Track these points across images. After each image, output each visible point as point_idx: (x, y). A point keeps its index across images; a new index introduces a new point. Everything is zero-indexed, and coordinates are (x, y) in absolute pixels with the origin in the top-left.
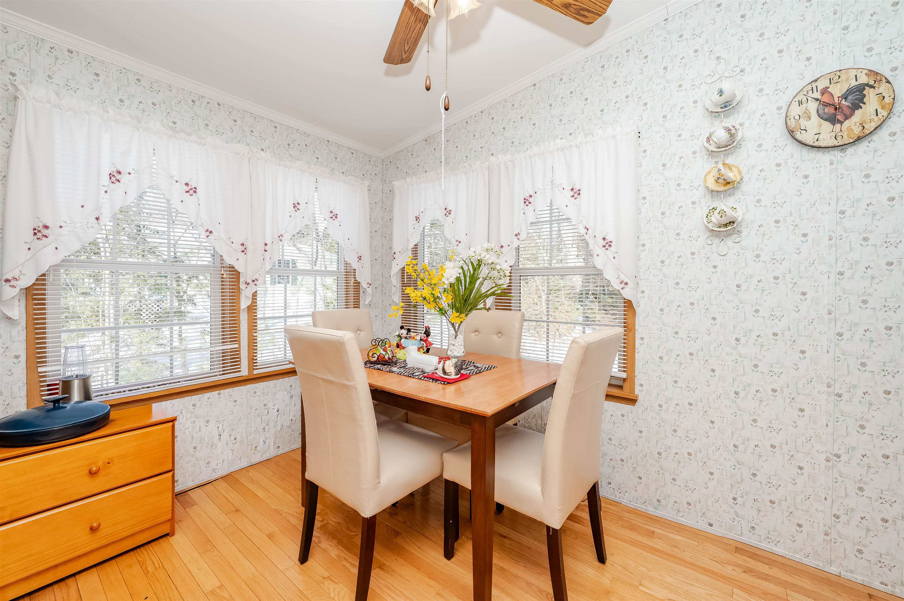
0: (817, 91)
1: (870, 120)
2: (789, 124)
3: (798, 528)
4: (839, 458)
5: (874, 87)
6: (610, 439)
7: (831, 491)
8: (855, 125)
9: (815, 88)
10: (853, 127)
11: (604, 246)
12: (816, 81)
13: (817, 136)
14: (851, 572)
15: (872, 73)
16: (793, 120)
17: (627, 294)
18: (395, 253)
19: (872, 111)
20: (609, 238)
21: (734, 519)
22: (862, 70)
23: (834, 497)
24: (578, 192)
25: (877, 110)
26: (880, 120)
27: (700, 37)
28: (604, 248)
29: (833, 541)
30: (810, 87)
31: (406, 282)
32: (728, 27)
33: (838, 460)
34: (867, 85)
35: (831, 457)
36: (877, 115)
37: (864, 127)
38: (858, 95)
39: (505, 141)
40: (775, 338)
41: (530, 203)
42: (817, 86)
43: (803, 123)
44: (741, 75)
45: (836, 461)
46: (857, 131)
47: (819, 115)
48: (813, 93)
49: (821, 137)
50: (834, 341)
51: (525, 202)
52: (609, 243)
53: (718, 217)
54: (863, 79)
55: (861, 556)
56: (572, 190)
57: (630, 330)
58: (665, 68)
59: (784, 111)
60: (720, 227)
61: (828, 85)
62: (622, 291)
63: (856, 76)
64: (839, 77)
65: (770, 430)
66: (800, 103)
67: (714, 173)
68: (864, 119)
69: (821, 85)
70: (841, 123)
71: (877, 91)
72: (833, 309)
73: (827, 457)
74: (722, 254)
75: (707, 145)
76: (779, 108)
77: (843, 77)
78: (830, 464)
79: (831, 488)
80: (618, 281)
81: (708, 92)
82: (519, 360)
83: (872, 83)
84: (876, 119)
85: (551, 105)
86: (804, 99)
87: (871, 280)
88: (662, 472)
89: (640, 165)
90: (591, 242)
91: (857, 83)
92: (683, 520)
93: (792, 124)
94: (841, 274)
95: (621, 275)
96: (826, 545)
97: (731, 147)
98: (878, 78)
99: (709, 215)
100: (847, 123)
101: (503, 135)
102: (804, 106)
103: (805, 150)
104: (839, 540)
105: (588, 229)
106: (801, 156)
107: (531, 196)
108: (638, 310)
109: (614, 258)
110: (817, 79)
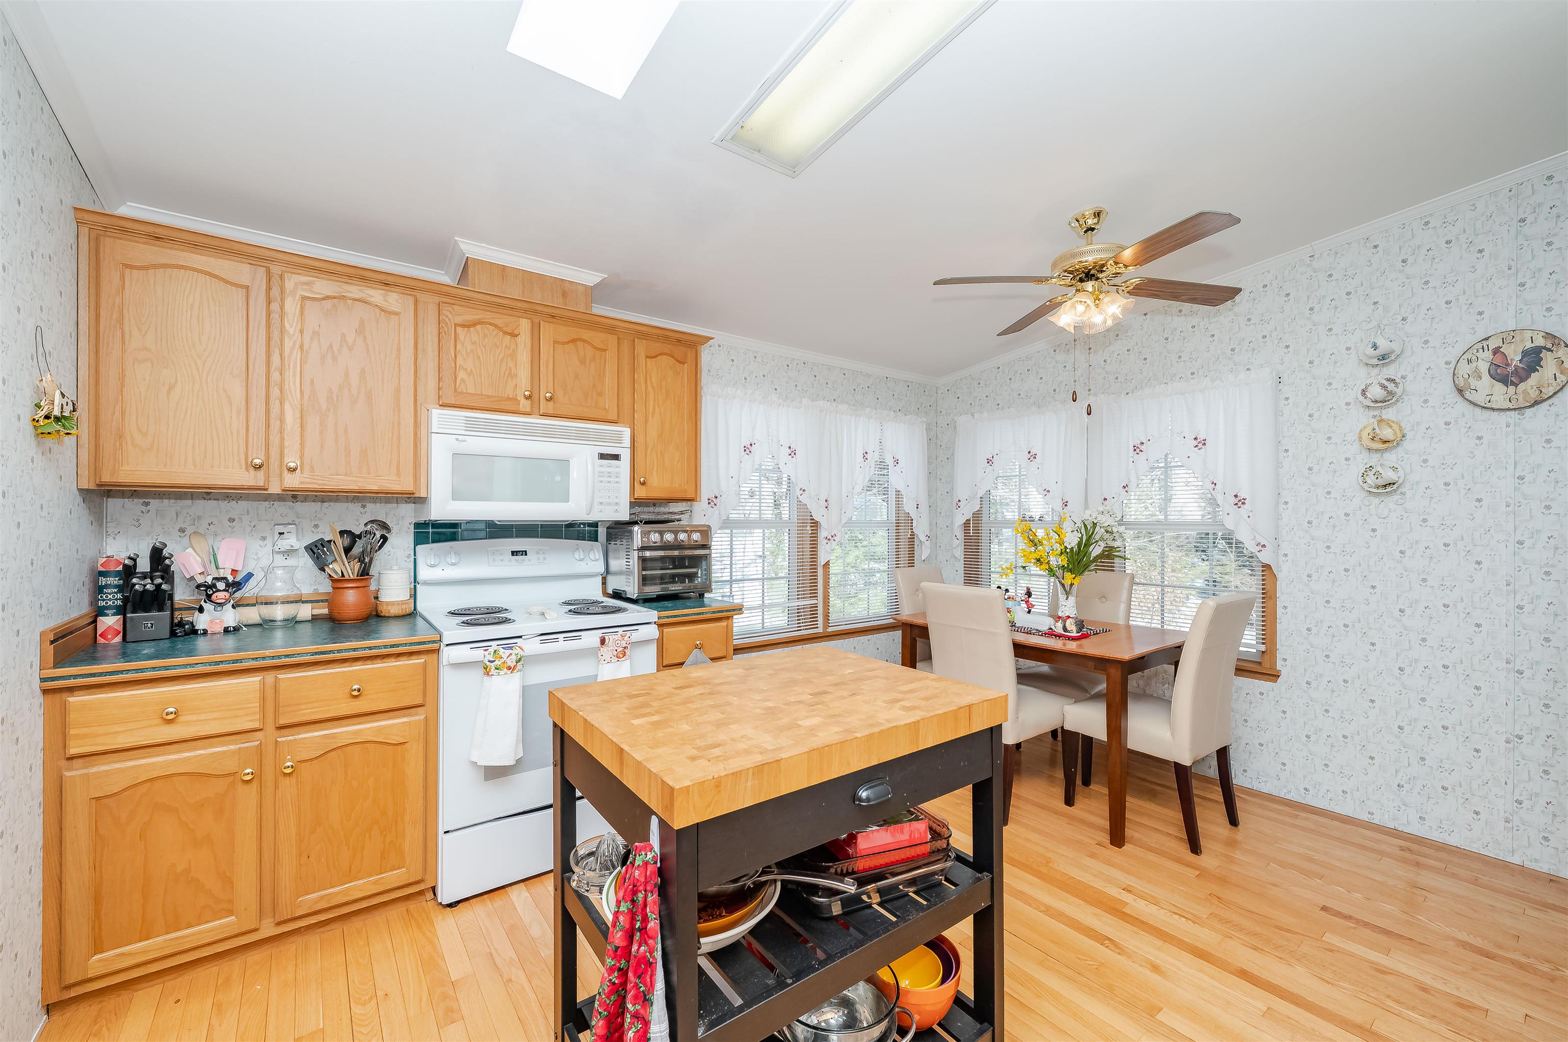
0: (1488, 350)
1: (1548, 384)
2: (1456, 382)
3: (1475, 816)
4: (1521, 739)
5: (1552, 351)
6: (1246, 721)
7: (1512, 775)
8: (1532, 388)
9: (1486, 347)
10: (1529, 391)
11: (1237, 504)
12: (1487, 339)
13: (1488, 398)
14: (1536, 861)
15: (1548, 335)
16: (1461, 378)
17: (1265, 557)
18: (959, 501)
19: (1550, 376)
20: (1242, 495)
21: (1400, 807)
22: (1538, 332)
23: (1515, 781)
24: (1203, 442)
25: (1555, 374)
26: (1559, 385)
27: (1353, 278)
28: (1236, 506)
29: (1515, 828)
30: (1480, 345)
31: (971, 534)
32: (1386, 271)
33: (1519, 741)
34: (1545, 348)
35: (1512, 738)
36: (1556, 380)
37: (1541, 392)
38: (1534, 357)
39: (1107, 376)
40: (1445, 609)
41: (1142, 451)
42: (1488, 345)
43: (1473, 382)
44: (1403, 324)
45: (1517, 742)
46: (1534, 395)
47: (1491, 376)
48: (1483, 351)
49: (1493, 398)
50: (1513, 614)
51: (1135, 450)
52: (1243, 501)
53: (1374, 478)
54: (1540, 342)
55: (1547, 843)
56: (1196, 439)
57: (1270, 598)
58: (1311, 309)
59: (1452, 366)
60: (1378, 489)
61: (1501, 344)
62: (1258, 554)
63: (1532, 337)
64: (1513, 337)
65: (1441, 709)
66: (1469, 361)
67: (1369, 430)
68: (1541, 383)
69: (1493, 344)
70: (1516, 385)
71: (1555, 355)
72: (1512, 580)
73: (1507, 738)
74: (1382, 517)
75: (1361, 398)
76: (1448, 363)
77: (1517, 338)
78: (1511, 745)
79: (1512, 771)
80: (1253, 543)
81: (1363, 339)
82: (1128, 627)
83: (1549, 346)
84: (1554, 383)
85: (1167, 339)
86: (1474, 358)
87: (1554, 551)
88: (1311, 757)
89: (1281, 414)
90: (1220, 499)
91: (1533, 345)
92: (1338, 810)
93: (1461, 382)
94: (1521, 543)
95: (1257, 536)
96: (1507, 832)
97: (1389, 403)
98: (1557, 341)
99: (1365, 473)
100: (1522, 386)
101: (1104, 368)
102: (1474, 364)
103: (1478, 411)
104: (1522, 827)
105: (1215, 484)
106: (1474, 415)
107: (1142, 443)
108: (1280, 576)
109: (1249, 517)
110: (1489, 337)
